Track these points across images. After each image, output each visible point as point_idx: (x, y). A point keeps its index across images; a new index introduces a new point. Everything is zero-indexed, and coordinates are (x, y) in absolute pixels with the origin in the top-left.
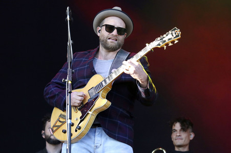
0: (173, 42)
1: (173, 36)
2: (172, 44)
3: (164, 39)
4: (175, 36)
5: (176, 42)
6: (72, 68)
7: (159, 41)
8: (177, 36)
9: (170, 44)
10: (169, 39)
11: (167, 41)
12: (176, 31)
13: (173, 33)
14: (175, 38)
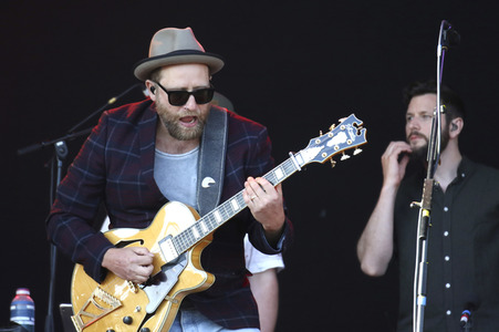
0: (350, 151)
1: (349, 138)
2: (348, 157)
3: (330, 144)
4: (353, 138)
5: (357, 151)
7: (320, 149)
8: (358, 140)
9: (345, 157)
10: (341, 145)
11: (337, 150)
12: (355, 125)
13: (349, 129)
14: (353, 143)
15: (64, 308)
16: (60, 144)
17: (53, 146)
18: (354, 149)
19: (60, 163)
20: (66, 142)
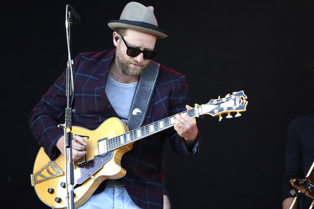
0: (233, 114)
1: (235, 104)
2: (231, 117)
3: (222, 105)
4: (238, 105)
5: (238, 115)
6: (73, 107)
7: (214, 107)
8: (241, 107)
9: (229, 116)
10: (229, 108)
11: (225, 111)
12: (242, 98)
13: (237, 99)
14: (237, 109)
18: (236, 113)
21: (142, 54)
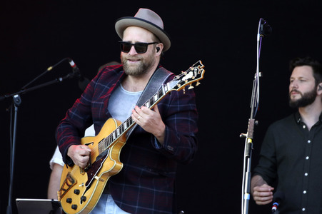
0: (194, 84)
2: (193, 87)
4: (196, 75)
5: (198, 84)
7: (178, 82)
8: (199, 76)
10: (189, 80)
11: (186, 83)
12: (199, 67)
13: (195, 70)
14: (196, 78)
15: (18, 201)
16: (16, 96)
17: (12, 97)
18: (196, 82)
19: (16, 109)
20: (20, 95)
21: (133, 48)
